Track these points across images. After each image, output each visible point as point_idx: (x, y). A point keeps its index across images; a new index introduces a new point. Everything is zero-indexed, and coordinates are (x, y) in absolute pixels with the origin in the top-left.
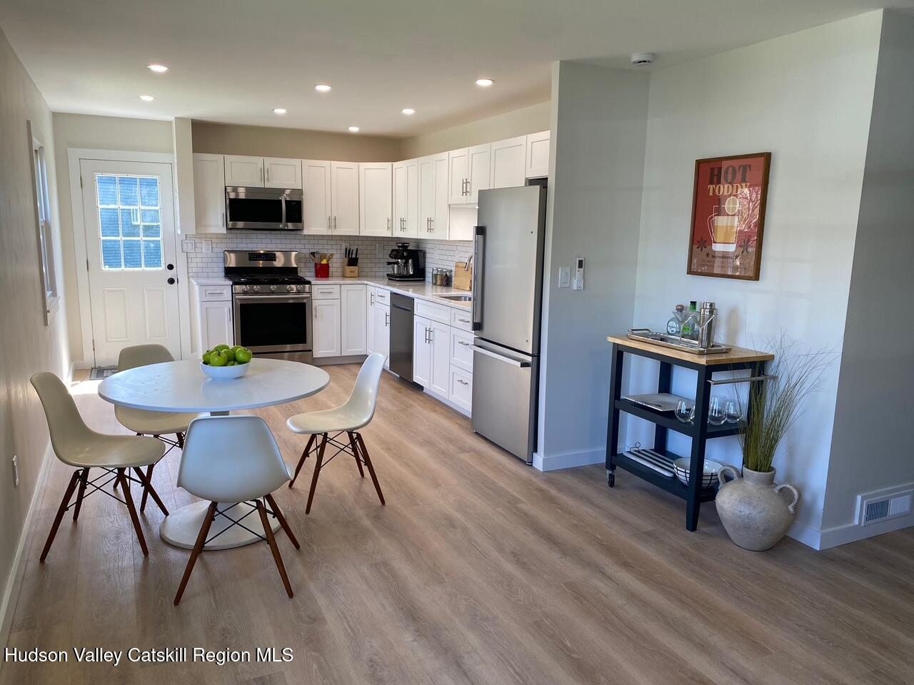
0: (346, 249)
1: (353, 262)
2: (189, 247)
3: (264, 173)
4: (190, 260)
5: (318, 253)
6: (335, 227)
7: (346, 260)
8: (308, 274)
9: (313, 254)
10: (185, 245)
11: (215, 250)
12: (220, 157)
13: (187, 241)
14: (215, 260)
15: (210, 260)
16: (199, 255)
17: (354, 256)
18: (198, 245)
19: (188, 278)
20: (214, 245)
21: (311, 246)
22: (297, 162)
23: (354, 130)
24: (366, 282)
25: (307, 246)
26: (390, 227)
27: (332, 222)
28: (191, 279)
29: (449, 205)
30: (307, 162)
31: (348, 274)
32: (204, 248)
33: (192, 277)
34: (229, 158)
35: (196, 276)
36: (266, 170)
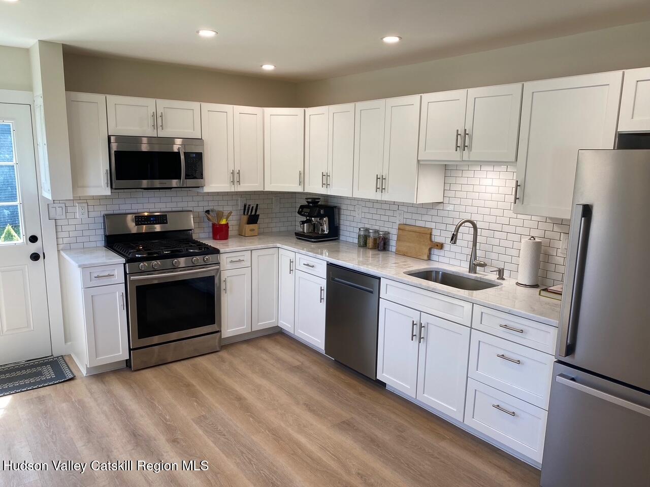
0: (245, 206)
1: (253, 219)
2: (58, 212)
3: (157, 119)
4: (59, 229)
5: (212, 211)
6: (239, 182)
7: (245, 218)
8: (202, 235)
9: (208, 212)
10: (52, 210)
11: (91, 214)
12: (100, 98)
13: (55, 205)
14: (91, 227)
15: (86, 227)
16: (71, 222)
17: (253, 213)
18: (69, 209)
19: (58, 251)
20: (91, 209)
21: (206, 204)
22: (195, 105)
23: (268, 68)
24: (279, 245)
25: (201, 204)
26: (302, 182)
27: (236, 177)
28: (62, 253)
29: (418, 161)
30: (207, 106)
31: (248, 233)
32: (78, 213)
33: (62, 250)
34: (113, 99)
35: (69, 248)
36: (159, 114)
